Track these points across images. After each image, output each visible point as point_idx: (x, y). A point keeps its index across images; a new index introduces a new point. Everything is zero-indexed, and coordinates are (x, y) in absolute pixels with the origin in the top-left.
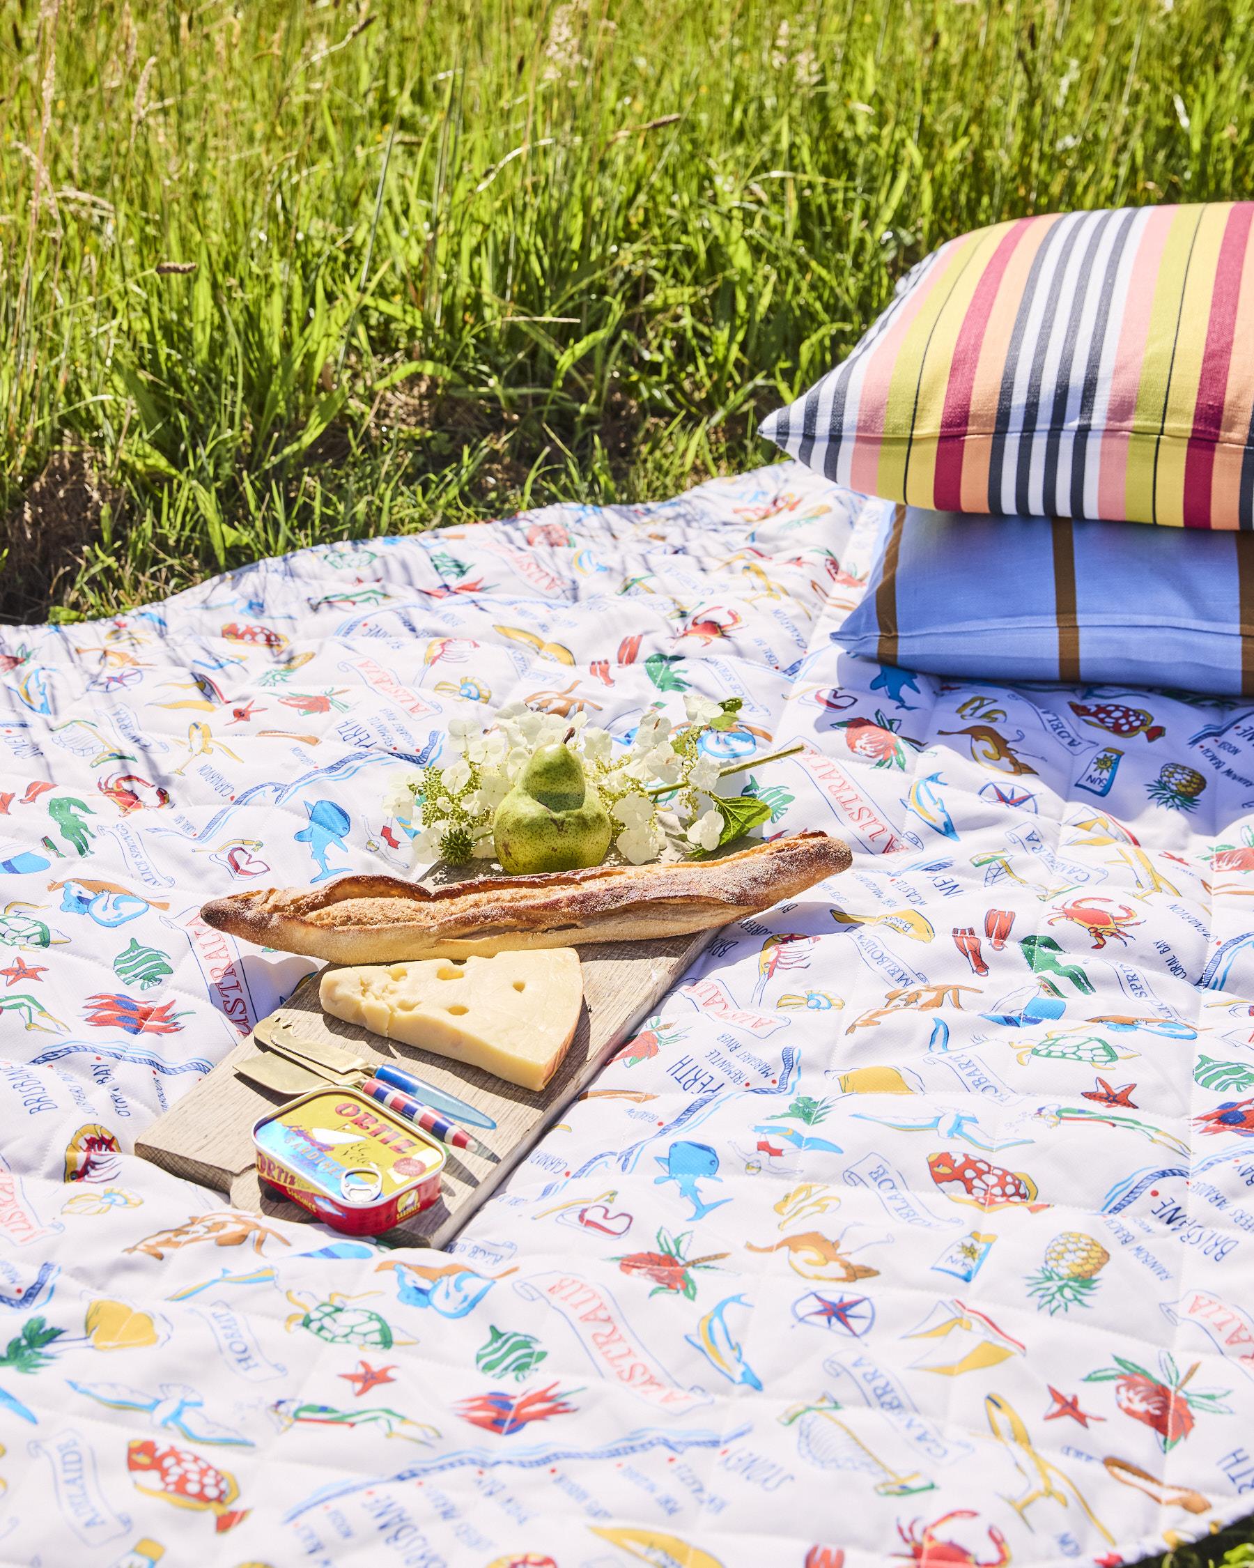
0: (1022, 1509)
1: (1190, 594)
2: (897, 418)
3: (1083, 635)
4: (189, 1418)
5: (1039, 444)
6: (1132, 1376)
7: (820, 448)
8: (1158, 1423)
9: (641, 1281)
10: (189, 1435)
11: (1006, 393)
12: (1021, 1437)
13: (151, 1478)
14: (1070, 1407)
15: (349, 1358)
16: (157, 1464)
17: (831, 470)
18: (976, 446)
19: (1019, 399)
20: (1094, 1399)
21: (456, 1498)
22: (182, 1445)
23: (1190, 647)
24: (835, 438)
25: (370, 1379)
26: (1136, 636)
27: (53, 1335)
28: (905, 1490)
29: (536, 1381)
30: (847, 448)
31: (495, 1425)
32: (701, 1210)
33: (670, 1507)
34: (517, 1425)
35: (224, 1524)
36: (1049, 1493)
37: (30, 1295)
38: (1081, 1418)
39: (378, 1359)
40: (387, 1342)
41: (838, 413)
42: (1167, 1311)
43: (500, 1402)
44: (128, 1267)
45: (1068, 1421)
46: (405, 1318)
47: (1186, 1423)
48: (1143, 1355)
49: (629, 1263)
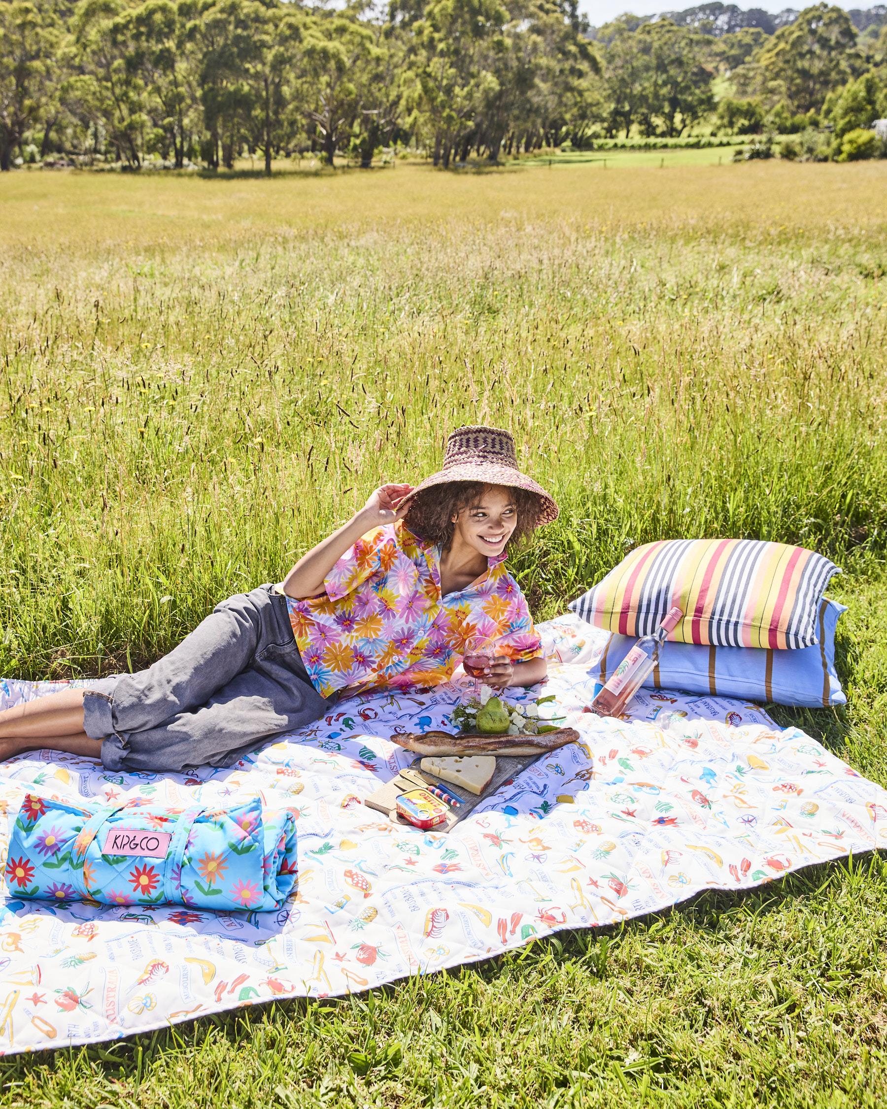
0: (572, 909)
1: (693, 663)
2: (608, 606)
3: (661, 674)
4: (362, 865)
5: (651, 616)
6: (614, 878)
7: (585, 613)
8: (618, 892)
9: (488, 841)
10: (361, 870)
11: (641, 601)
12: (579, 889)
13: (349, 880)
14: (595, 883)
15: (407, 856)
16: (352, 876)
17: (588, 620)
18: (632, 615)
19: (645, 603)
20: (602, 882)
21: (425, 890)
22: (359, 872)
23: (693, 679)
24: (590, 611)
25: (410, 862)
26: (677, 675)
27: (331, 848)
28: (543, 900)
29: (454, 861)
30: (593, 614)
31: (441, 871)
32: (510, 826)
33: (481, 900)
34: (447, 871)
35: (366, 896)
36: (582, 905)
37: (326, 836)
38: (597, 886)
39: (414, 858)
40: (418, 854)
41: (591, 604)
42: (629, 864)
43: (444, 865)
44: (354, 832)
45: (593, 887)
46: (424, 848)
47: (626, 892)
48: (619, 874)
49: (486, 836)
